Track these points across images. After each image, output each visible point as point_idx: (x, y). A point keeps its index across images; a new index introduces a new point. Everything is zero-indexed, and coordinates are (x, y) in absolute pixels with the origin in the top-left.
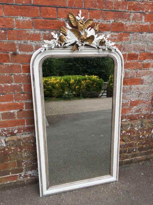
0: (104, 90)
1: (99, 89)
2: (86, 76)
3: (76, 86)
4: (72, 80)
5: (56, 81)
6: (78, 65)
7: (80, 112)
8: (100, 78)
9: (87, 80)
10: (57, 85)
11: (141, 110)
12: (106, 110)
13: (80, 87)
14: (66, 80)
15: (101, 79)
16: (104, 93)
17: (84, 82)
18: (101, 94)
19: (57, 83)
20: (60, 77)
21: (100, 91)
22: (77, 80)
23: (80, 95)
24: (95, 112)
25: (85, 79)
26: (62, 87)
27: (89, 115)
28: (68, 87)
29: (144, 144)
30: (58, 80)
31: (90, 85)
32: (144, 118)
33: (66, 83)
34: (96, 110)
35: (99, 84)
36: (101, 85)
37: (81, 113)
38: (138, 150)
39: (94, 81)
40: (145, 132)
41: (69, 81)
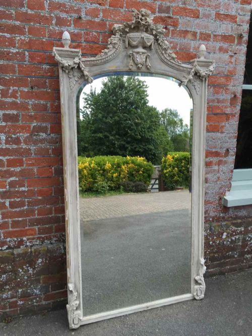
0: (154, 180)
1: (148, 179)
2: (128, 157)
3: (113, 173)
4: (109, 163)
5: (83, 166)
6: (111, 138)
7: (124, 215)
8: (148, 162)
9: (129, 164)
10: (85, 171)
11: (209, 212)
12: (162, 212)
13: (120, 176)
14: (98, 164)
15: (150, 163)
16: (154, 184)
17: (125, 167)
18: (151, 186)
19: (85, 168)
20: (89, 159)
21: (150, 182)
22: (114, 164)
23: (119, 188)
24: (146, 215)
25: (127, 163)
26: (92, 175)
27: (139, 220)
28: (102, 175)
29: (215, 253)
30: (87, 164)
31: (134, 173)
32: (213, 221)
33: (99, 168)
34: (147, 212)
35: (147, 170)
36: (151, 172)
37: (127, 217)
38: (209, 261)
39: (140, 166)
40: (215, 237)
41: (104, 165)
